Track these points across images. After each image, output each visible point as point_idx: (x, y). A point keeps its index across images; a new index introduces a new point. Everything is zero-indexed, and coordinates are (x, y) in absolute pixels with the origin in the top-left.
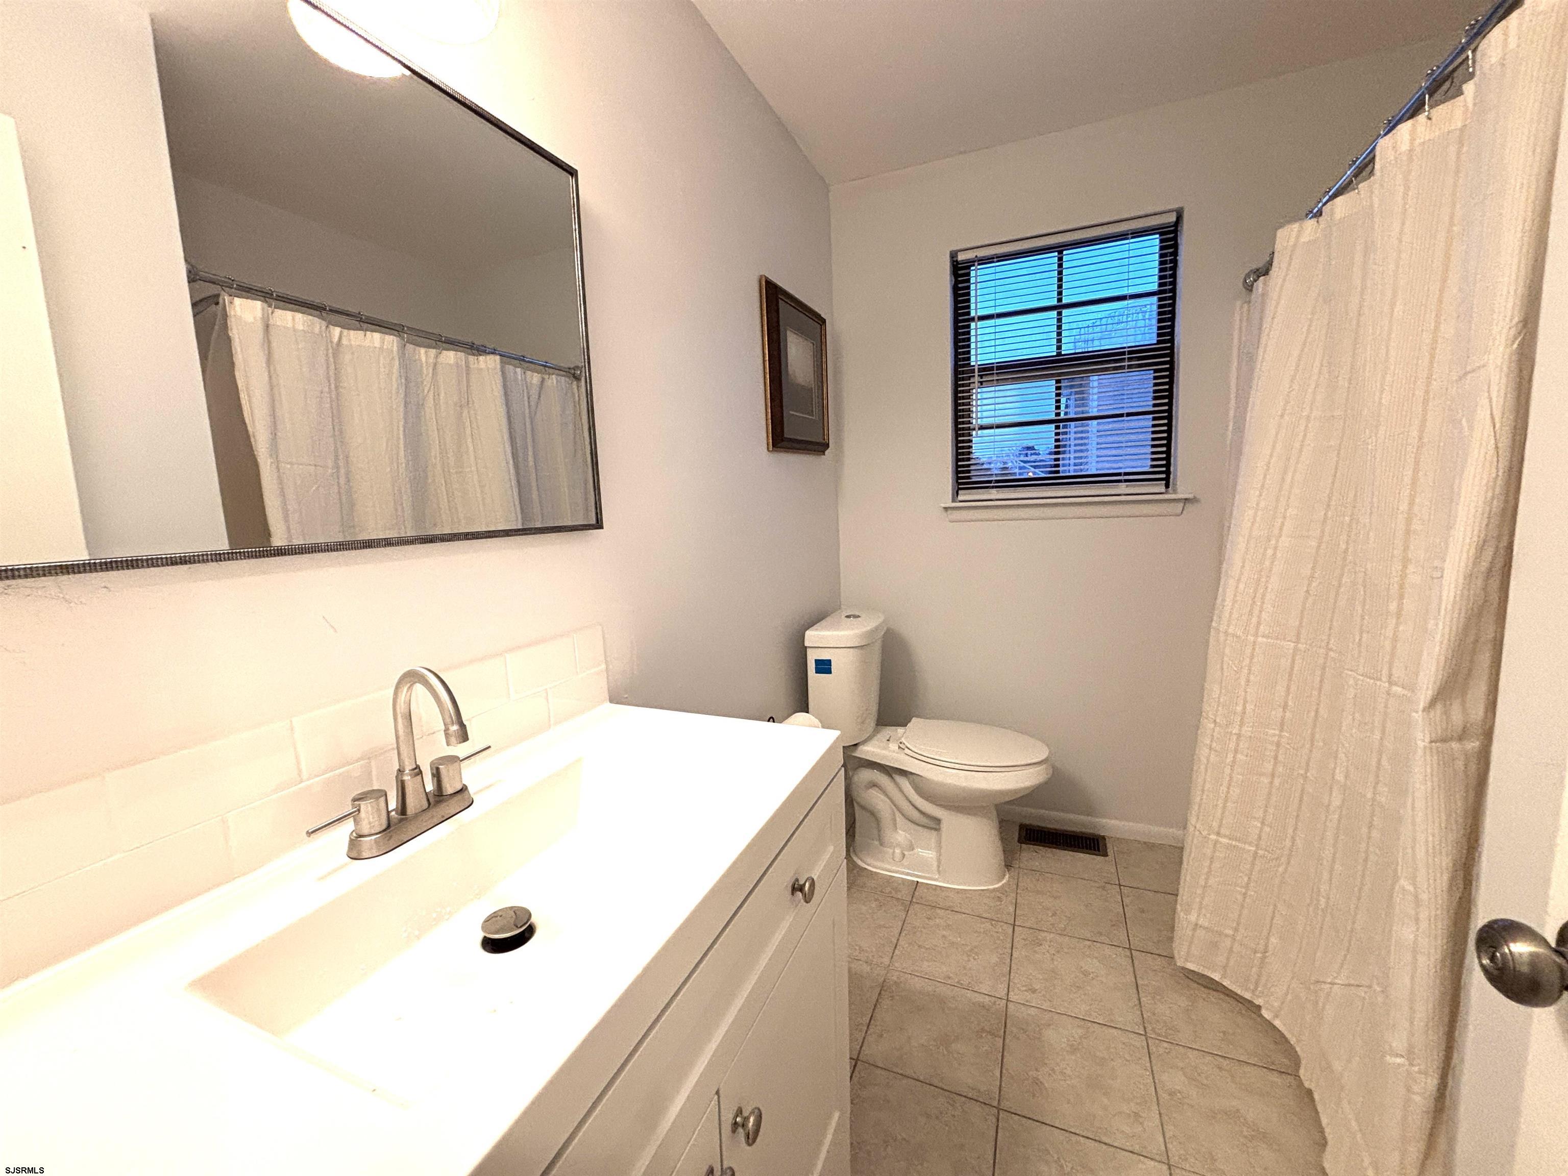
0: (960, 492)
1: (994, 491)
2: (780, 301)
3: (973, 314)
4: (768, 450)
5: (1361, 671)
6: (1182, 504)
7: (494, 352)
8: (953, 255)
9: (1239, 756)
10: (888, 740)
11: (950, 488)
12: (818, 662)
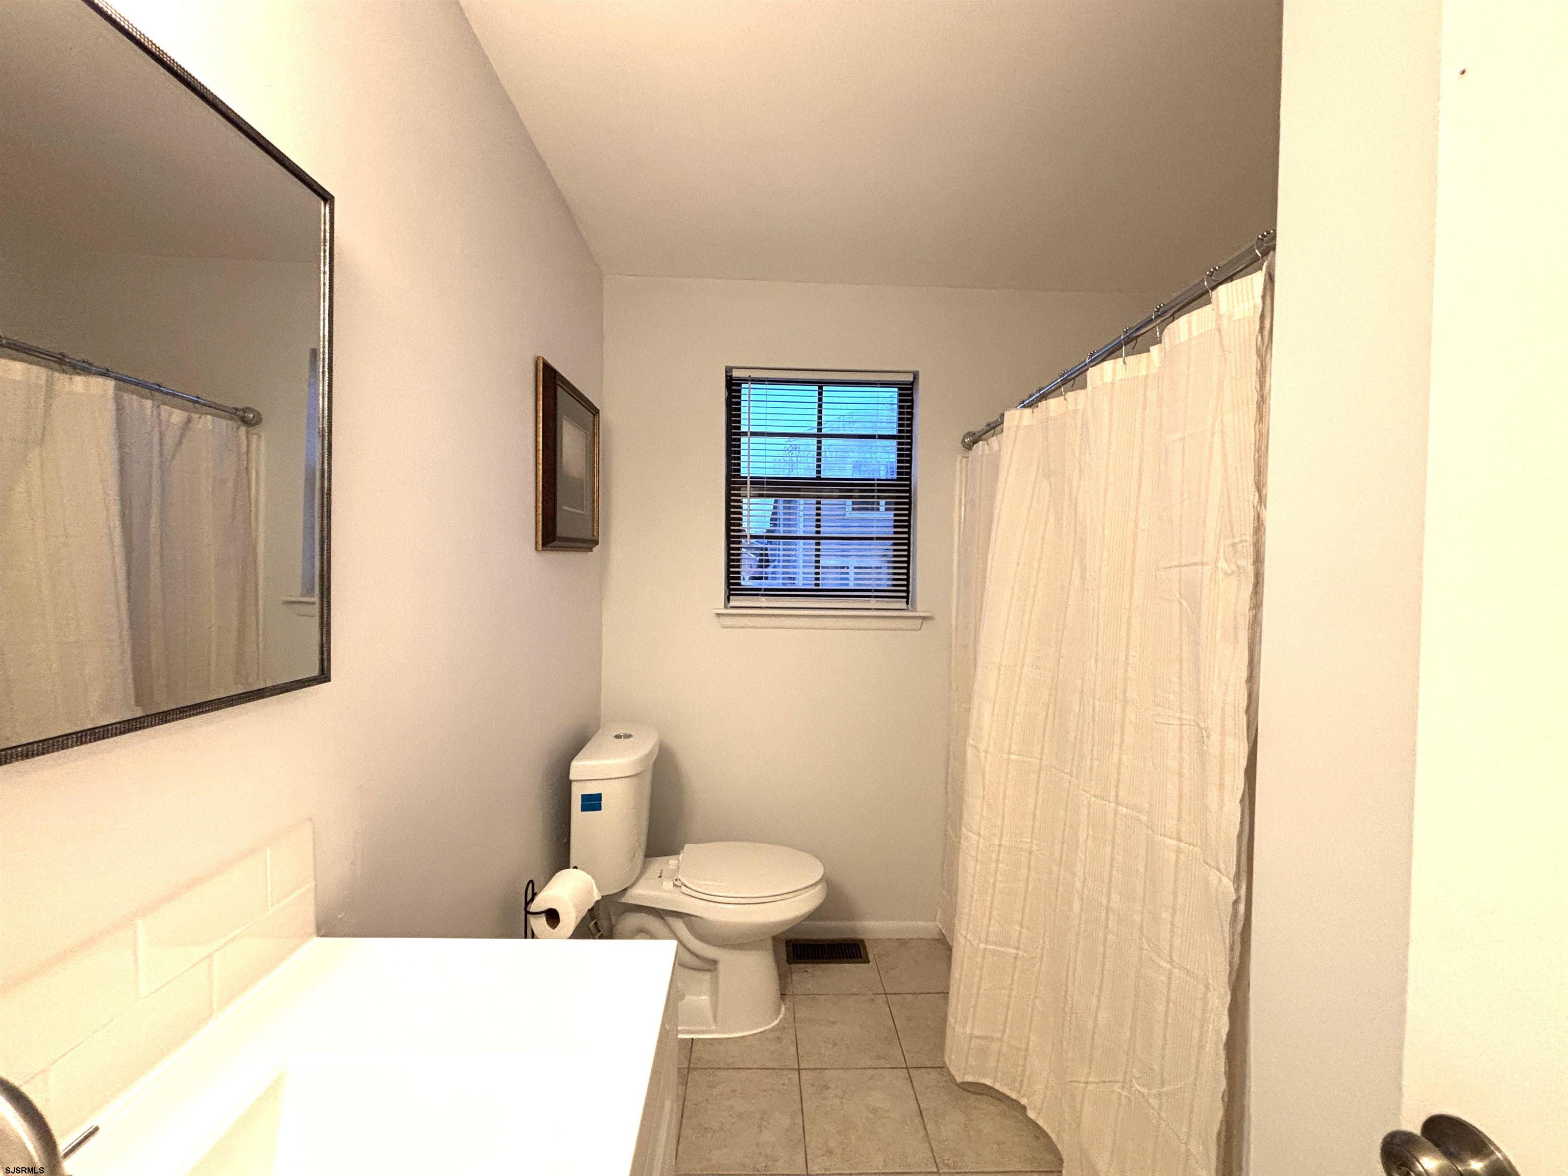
0: (731, 598)
1: (764, 599)
2: (559, 388)
3: (744, 429)
4: (536, 549)
5: (1093, 792)
6: (921, 621)
7: (105, 374)
8: (729, 370)
9: (1001, 865)
10: (660, 877)
11: (723, 595)
12: (585, 798)
